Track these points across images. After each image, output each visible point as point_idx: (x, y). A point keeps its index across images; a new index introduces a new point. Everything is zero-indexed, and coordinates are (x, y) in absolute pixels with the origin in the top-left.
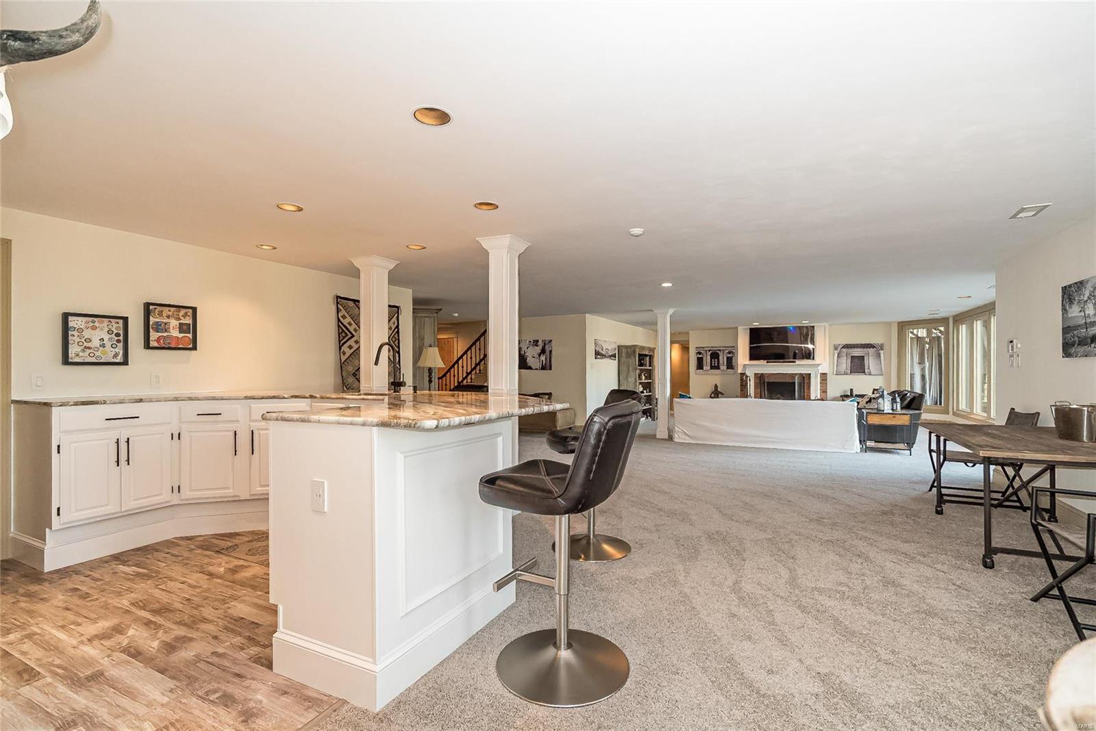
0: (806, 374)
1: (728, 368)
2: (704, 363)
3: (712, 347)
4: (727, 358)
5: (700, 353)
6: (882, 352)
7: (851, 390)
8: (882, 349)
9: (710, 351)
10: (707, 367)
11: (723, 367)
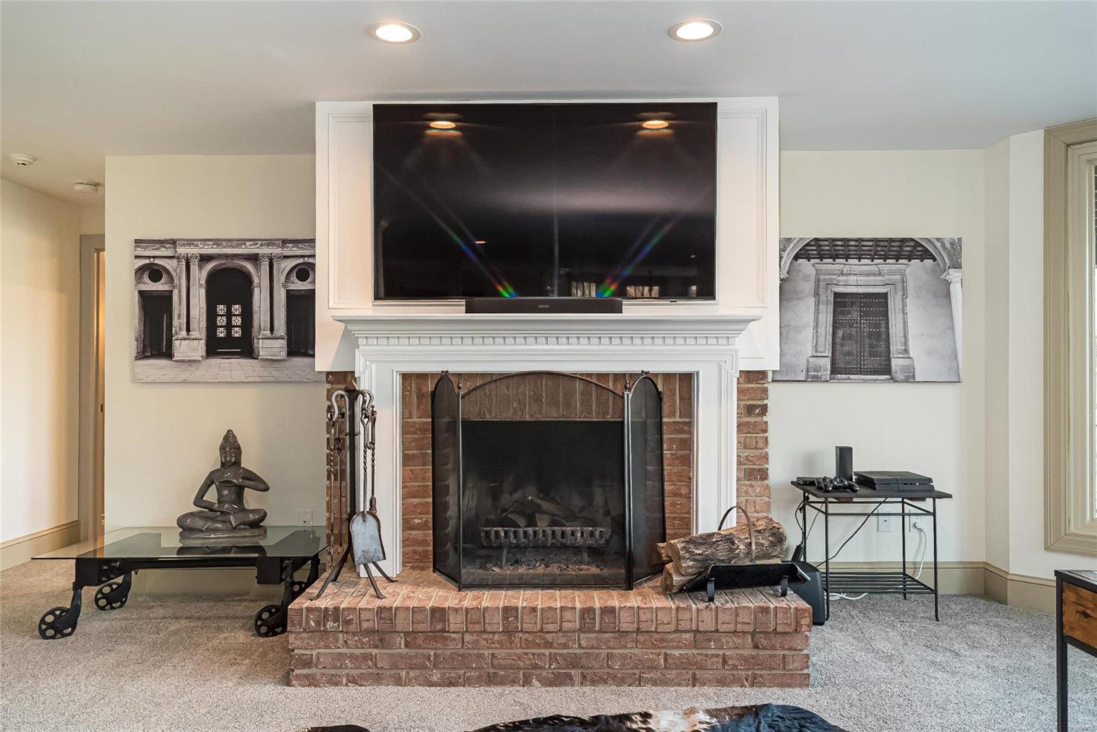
0: (668, 377)
1: (292, 352)
2: (178, 322)
3: (217, 242)
4: (292, 297)
5: (155, 273)
6: (954, 275)
7: (844, 455)
8: (957, 266)
9: (205, 259)
10: (189, 346)
11: (271, 346)
